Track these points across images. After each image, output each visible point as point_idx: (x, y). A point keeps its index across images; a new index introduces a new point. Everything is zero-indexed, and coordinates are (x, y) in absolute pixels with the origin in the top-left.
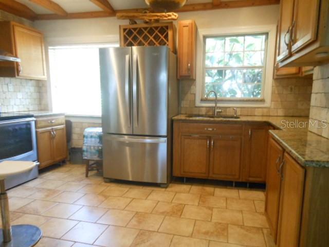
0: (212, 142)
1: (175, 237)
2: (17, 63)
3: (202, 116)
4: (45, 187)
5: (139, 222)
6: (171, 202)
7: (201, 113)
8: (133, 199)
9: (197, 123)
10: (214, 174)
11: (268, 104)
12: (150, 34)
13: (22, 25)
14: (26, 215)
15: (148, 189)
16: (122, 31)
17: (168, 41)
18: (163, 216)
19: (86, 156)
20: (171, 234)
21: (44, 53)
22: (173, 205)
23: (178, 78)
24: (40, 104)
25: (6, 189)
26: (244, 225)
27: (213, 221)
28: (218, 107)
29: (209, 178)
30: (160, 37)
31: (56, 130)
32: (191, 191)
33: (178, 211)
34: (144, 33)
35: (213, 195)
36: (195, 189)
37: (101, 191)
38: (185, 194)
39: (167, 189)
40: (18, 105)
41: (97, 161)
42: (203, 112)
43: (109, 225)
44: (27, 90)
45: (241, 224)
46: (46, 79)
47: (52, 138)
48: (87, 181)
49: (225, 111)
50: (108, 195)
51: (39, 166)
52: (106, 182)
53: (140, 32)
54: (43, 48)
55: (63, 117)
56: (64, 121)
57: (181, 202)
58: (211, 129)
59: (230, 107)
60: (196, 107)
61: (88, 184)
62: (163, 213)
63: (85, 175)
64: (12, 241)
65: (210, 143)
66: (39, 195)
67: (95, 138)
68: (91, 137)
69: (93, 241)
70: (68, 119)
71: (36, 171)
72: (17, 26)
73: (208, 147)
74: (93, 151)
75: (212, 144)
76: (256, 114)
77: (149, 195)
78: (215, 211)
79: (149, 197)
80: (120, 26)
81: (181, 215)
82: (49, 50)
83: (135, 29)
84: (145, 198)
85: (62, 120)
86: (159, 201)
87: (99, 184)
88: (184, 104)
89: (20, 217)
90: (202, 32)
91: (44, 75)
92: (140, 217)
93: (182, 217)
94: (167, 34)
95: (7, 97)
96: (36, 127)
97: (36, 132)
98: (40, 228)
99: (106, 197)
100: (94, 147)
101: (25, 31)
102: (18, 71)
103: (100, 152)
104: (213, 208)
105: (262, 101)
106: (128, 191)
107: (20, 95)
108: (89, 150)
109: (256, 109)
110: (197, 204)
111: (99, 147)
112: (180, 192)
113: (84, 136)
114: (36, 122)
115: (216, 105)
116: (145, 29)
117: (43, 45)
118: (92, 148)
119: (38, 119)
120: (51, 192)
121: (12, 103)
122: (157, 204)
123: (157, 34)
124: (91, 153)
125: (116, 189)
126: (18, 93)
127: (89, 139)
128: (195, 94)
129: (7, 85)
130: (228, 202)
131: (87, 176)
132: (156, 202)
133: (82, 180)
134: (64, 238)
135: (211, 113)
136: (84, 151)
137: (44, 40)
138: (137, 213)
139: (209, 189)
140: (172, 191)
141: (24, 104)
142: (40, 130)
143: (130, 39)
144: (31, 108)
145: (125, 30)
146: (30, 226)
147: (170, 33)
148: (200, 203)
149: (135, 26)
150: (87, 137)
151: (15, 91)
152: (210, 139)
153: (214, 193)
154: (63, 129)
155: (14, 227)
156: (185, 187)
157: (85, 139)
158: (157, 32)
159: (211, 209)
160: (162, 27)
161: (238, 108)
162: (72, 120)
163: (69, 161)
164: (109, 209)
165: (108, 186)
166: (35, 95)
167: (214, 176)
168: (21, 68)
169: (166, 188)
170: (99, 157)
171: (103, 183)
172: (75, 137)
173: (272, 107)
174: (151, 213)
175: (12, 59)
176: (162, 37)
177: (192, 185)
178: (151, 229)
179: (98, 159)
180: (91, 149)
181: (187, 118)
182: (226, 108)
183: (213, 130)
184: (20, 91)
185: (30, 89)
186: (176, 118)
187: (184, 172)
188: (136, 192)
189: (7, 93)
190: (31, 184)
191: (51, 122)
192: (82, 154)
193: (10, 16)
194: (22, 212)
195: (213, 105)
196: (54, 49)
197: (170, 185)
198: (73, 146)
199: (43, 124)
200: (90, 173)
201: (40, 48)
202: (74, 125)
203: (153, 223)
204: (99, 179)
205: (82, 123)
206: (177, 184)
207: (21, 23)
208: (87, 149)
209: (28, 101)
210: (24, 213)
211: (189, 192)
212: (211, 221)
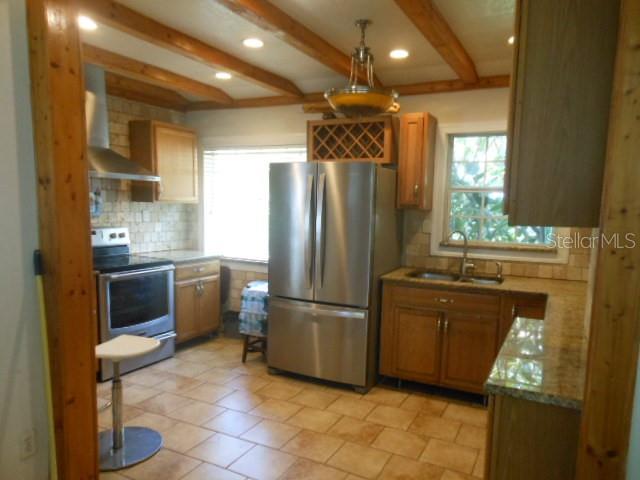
0: (446, 323)
1: (351, 477)
2: (157, 183)
3: (439, 273)
4: (181, 373)
5: (302, 445)
6: (364, 420)
7: (438, 268)
8: (305, 406)
9: (420, 287)
10: (447, 377)
11: (562, 258)
12: (355, 135)
13: (167, 124)
14: (148, 414)
15: (334, 393)
16: (311, 128)
17: (383, 146)
18: (342, 441)
19: (245, 329)
20: (343, 471)
21: (196, 164)
22: (365, 424)
23: (398, 207)
24: (187, 239)
25: (121, 372)
26: (471, 474)
27: (421, 459)
28: (468, 260)
29: (441, 385)
30: (371, 140)
31: (205, 283)
32: (403, 406)
33: (369, 436)
34: (344, 132)
35: (441, 416)
36: (414, 401)
37: (260, 387)
38: (392, 409)
39: (367, 397)
40: (155, 242)
41: (259, 338)
42: (444, 265)
43: (257, 444)
44: (168, 219)
45: (468, 471)
46: (197, 202)
47: (198, 295)
48: (241, 370)
49: (484, 267)
50: (268, 395)
51: (175, 339)
52: (270, 374)
53: (340, 130)
54: (196, 155)
55: (217, 261)
56: (218, 269)
57: (379, 421)
58: (444, 301)
59: (491, 260)
60: (430, 256)
61: (243, 375)
62: (343, 436)
63: (241, 359)
64: (124, 448)
65: (442, 324)
66: (171, 385)
67: (258, 301)
68: (253, 299)
69: (228, 463)
70: (224, 264)
71: (170, 346)
72: (159, 126)
73: (439, 329)
74: (255, 322)
75: (446, 326)
76: (541, 274)
77: (332, 403)
78: (433, 443)
79: (332, 407)
80: (308, 122)
81: (372, 443)
82: (205, 156)
83: (331, 127)
84: (322, 408)
85: (215, 266)
86: (343, 416)
87: (260, 377)
88: (411, 250)
89: (139, 415)
90: (444, 129)
91: (194, 195)
92: (306, 437)
93: (373, 445)
94: (383, 134)
95: (141, 230)
96: (175, 280)
97: (175, 286)
98: (162, 434)
99: (264, 399)
100: (256, 315)
101: (172, 132)
102: (157, 193)
103: (264, 325)
104: (430, 438)
105: (553, 252)
106: (300, 393)
107: (158, 227)
108: (248, 320)
109: (541, 266)
110: (405, 428)
111: (263, 316)
112: (385, 404)
113: (242, 298)
114: (175, 271)
115: (465, 255)
116: (348, 126)
117: (196, 151)
118: (253, 316)
119: (179, 267)
120: (186, 382)
121: (147, 238)
122: (340, 419)
123: (365, 134)
124: (251, 324)
125: (282, 387)
126: (157, 224)
127: (249, 303)
128: (430, 234)
129: (142, 212)
130: (463, 431)
131: (244, 361)
132: (339, 416)
133: (236, 367)
134: (190, 454)
135: (455, 269)
136: (240, 321)
137: (198, 141)
138: (303, 431)
139: (438, 404)
140: (371, 401)
141: (164, 239)
142: (181, 283)
143: (323, 143)
144: (174, 245)
145: (315, 128)
146: (148, 431)
147: (387, 133)
148: (413, 427)
149: (332, 122)
150: (246, 300)
151: (151, 221)
152: (442, 316)
153: (443, 412)
154: (215, 281)
155: (127, 429)
156: (397, 396)
157: (244, 302)
158: (365, 131)
159: (426, 439)
160: (357, 125)
161: (505, 261)
162: (232, 267)
163: (223, 332)
164: (264, 419)
165: (272, 381)
166: (181, 226)
167: (447, 381)
168: (161, 189)
169: (364, 394)
170: (262, 331)
171: (267, 376)
172: (234, 294)
173: (572, 264)
174: (325, 434)
175: (150, 178)
176: (374, 140)
177: (410, 393)
178: (316, 459)
179: (261, 335)
180: (251, 318)
181: (406, 279)
182: (485, 260)
183: (449, 302)
184: (159, 221)
185: (174, 216)
186: (387, 276)
187: (397, 369)
188: (313, 395)
189: (140, 225)
190: (162, 367)
191: (198, 271)
192: (238, 326)
193: (153, 110)
194: (144, 407)
195: (460, 254)
196: (212, 154)
197: (374, 389)
198: (231, 309)
199: (186, 274)
200: (250, 356)
201: (191, 154)
202: (234, 275)
203: (322, 451)
204: (261, 368)
205: (246, 272)
206: (387, 388)
207: (168, 120)
208: (246, 318)
209: (170, 235)
210: (146, 410)
211: (400, 406)
212: (417, 460)
